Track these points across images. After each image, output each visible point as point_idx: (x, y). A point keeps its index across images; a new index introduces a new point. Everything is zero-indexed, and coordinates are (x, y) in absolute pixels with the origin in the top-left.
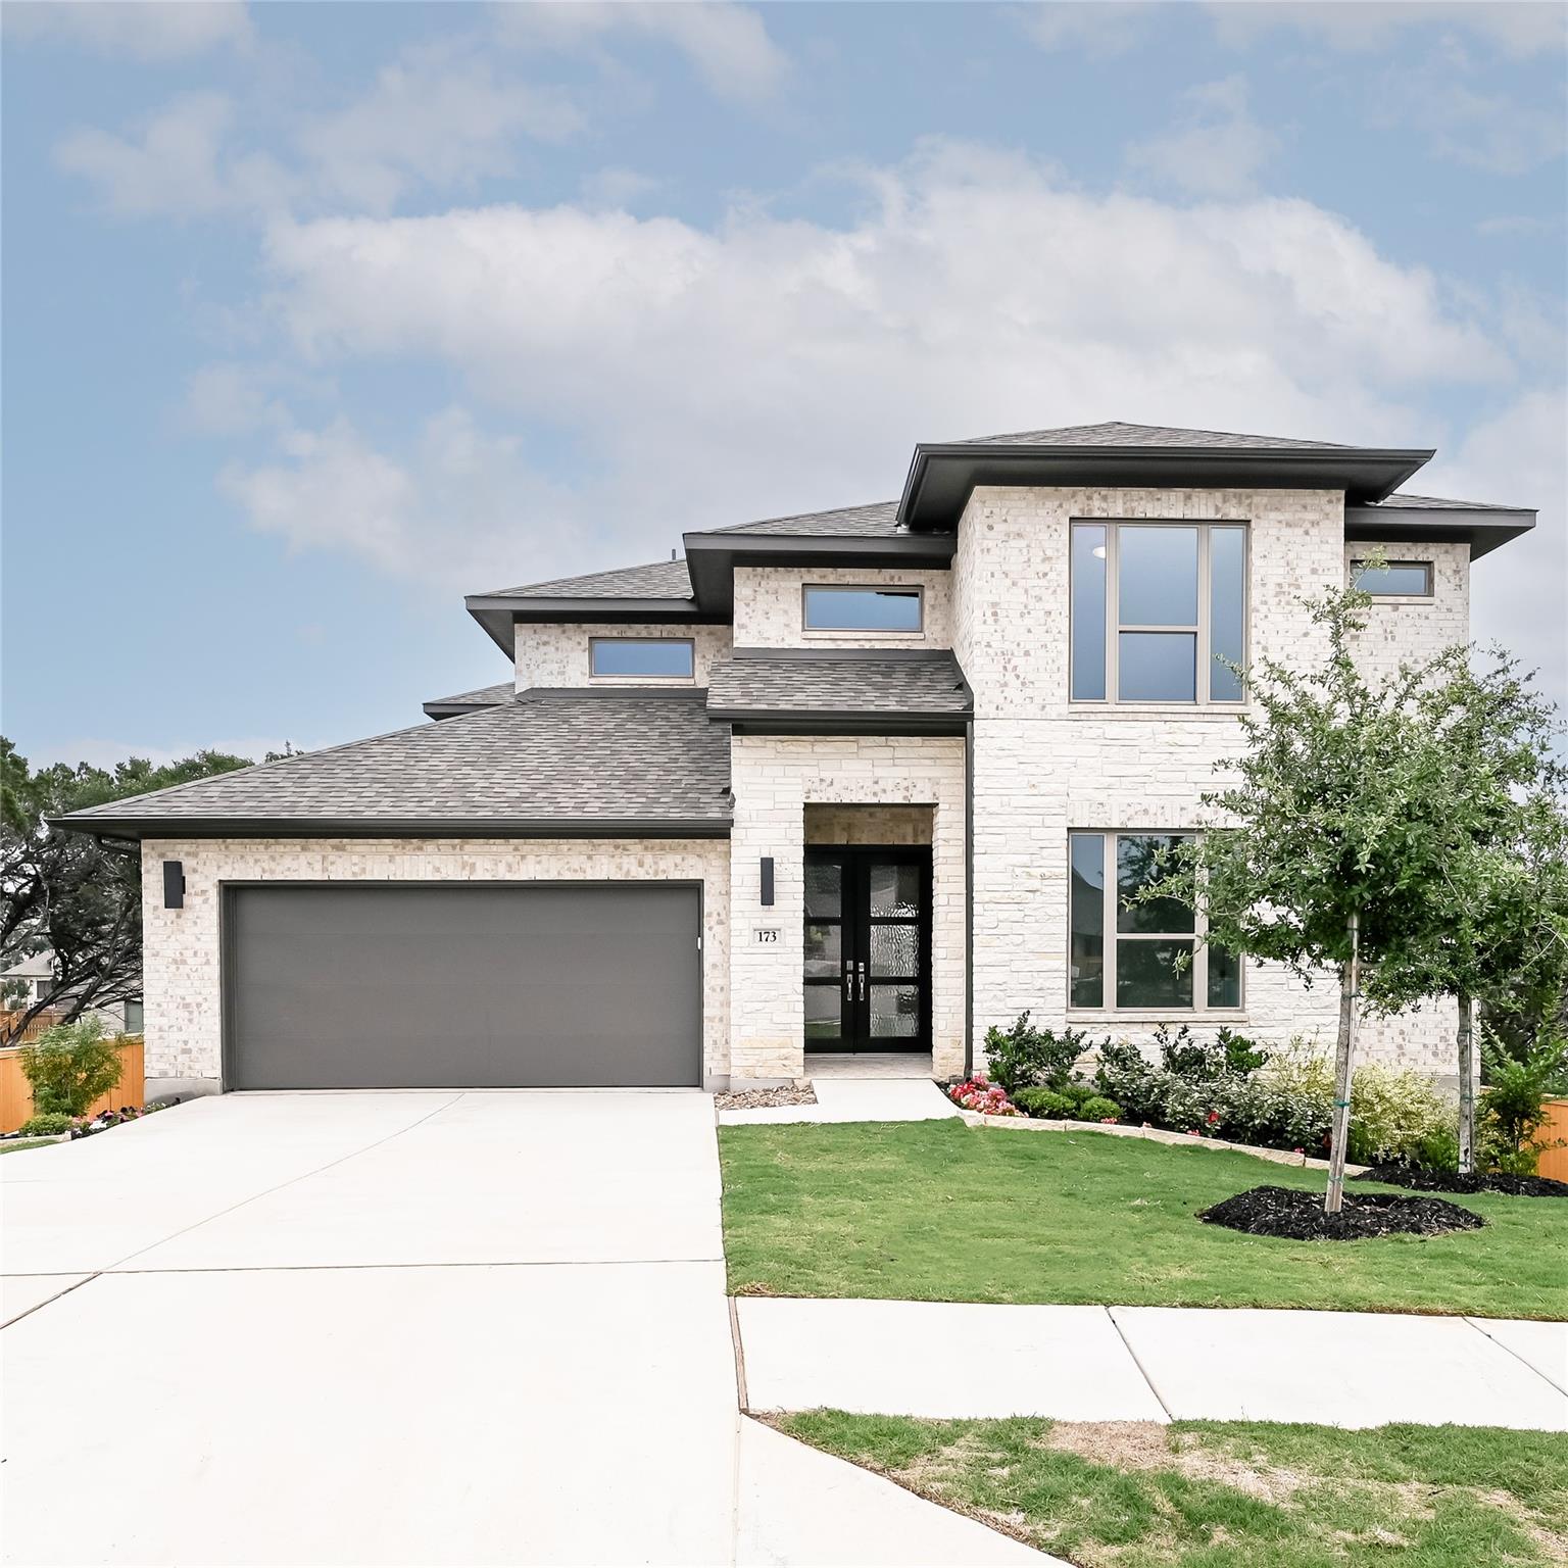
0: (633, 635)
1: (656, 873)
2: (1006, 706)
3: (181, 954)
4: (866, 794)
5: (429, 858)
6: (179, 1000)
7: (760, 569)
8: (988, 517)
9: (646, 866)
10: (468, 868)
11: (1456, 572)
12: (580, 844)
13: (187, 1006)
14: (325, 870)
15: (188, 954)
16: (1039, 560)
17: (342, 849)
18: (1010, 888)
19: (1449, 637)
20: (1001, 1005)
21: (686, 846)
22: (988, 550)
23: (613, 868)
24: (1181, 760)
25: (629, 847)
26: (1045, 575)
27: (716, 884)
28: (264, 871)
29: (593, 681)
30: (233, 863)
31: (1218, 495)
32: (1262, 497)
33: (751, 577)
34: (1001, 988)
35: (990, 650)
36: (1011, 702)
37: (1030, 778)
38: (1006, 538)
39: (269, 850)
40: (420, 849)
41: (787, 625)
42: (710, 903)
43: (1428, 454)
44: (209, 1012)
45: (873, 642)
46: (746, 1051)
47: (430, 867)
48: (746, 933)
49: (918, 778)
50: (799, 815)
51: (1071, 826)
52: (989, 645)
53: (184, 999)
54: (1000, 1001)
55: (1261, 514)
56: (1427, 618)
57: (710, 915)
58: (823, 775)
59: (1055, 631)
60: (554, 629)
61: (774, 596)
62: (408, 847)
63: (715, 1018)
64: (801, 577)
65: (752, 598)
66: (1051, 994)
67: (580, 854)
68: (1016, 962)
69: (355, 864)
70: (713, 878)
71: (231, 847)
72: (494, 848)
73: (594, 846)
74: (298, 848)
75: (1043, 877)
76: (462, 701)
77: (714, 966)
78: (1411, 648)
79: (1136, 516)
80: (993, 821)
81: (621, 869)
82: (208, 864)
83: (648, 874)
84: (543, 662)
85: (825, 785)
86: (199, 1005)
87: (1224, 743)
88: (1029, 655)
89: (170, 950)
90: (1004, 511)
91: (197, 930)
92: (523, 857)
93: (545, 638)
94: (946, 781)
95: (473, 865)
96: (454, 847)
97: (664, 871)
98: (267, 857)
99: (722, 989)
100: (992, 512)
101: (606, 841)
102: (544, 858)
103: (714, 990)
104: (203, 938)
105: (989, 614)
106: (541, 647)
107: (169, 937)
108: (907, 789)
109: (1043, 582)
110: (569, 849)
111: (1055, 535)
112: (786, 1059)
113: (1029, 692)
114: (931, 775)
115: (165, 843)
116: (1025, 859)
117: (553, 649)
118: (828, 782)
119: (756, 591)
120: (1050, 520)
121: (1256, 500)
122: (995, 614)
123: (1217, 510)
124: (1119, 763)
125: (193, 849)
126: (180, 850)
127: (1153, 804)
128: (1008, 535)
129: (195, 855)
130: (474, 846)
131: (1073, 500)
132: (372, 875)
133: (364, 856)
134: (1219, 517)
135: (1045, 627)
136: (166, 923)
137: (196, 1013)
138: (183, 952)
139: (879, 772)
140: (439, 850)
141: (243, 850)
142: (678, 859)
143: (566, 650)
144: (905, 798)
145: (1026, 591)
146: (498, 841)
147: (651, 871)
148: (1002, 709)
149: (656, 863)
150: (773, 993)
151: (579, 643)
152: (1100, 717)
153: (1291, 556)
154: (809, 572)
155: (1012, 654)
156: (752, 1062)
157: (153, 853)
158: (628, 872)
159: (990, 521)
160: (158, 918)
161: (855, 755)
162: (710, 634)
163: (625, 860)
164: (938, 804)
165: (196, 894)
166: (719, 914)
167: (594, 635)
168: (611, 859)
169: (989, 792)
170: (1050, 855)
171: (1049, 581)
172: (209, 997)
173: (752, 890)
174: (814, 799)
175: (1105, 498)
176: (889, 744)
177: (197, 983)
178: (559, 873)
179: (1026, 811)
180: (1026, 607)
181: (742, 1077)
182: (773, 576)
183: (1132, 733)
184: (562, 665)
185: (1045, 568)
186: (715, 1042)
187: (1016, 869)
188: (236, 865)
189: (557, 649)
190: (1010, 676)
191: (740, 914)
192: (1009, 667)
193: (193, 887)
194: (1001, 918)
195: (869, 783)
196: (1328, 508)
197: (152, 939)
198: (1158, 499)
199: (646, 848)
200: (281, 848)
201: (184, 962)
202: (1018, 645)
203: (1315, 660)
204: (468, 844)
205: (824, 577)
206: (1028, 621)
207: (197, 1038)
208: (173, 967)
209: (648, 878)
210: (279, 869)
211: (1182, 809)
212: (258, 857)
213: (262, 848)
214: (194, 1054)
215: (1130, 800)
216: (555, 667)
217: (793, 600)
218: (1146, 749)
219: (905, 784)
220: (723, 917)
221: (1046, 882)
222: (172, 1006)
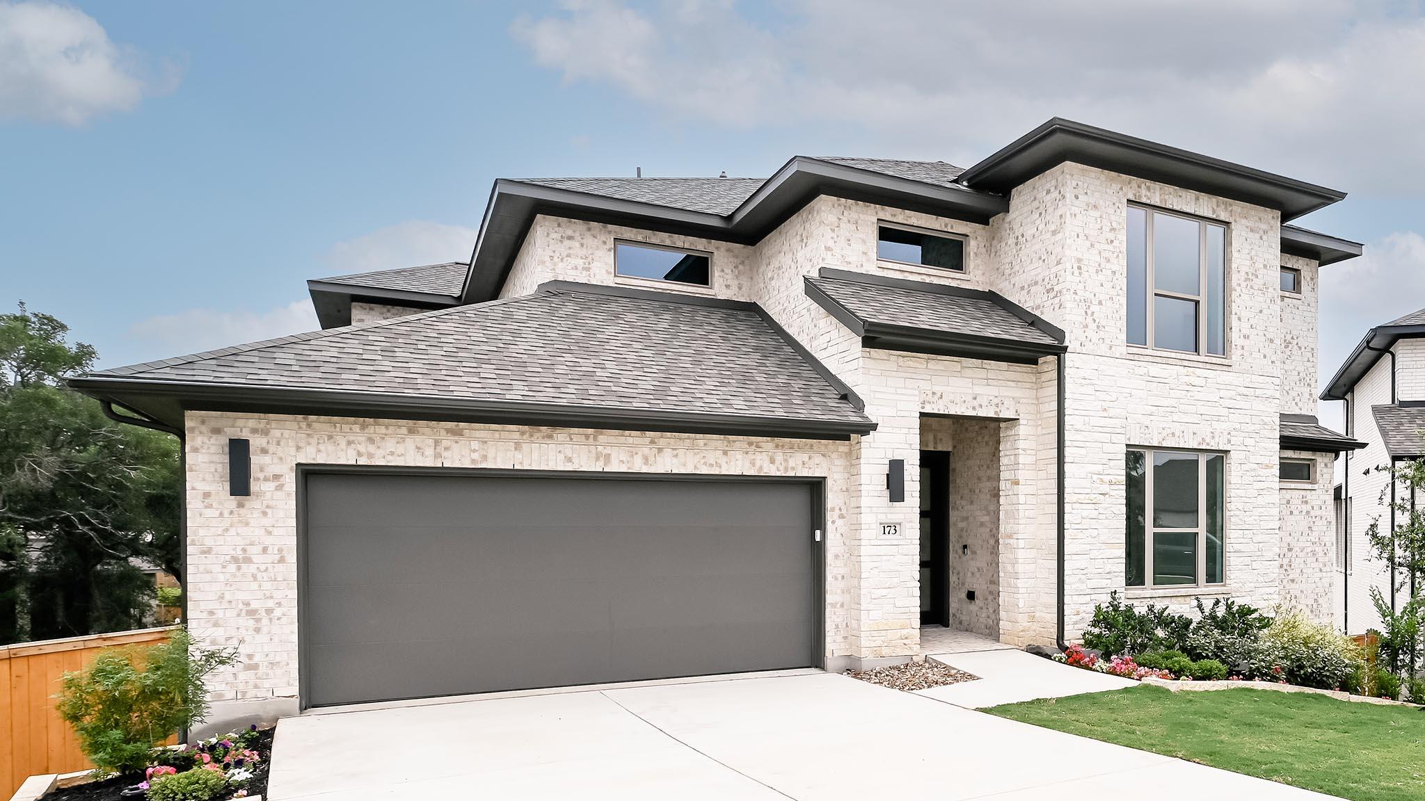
0: (657, 242)
1: (786, 469)
2: (1087, 343)
3: (244, 550)
4: (967, 408)
5: (560, 448)
6: (241, 606)
7: (843, 200)
8: (1074, 188)
9: (777, 462)
10: (602, 459)
11: (1312, 279)
12: (716, 440)
13: (252, 613)
14: (437, 456)
15: (254, 551)
16: (1108, 230)
17: (459, 433)
18: (1089, 491)
19: (1309, 323)
20: (1083, 587)
21: (812, 446)
22: (1075, 215)
23: (747, 464)
24: (1193, 396)
25: (760, 444)
26: (1112, 242)
27: (838, 482)
28: (359, 454)
29: (619, 280)
30: (318, 443)
31: (1215, 199)
32: (1239, 206)
33: (836, 206)
34: (1084, 572)
35: (1076, 297)
36: (1090, 341)
37: (1103, 403)
38: (1086, 208)
39: (366, 431)
40: (550, 437)
41: (865, 253)
42: (833, 499)
43: (1342, 196)
44: (284, 620)
45: (932, 278)
46: (875, 633)
47: (561, 457)
48: (874, 526)
49: (1004, 397)
50: (916, 423)
51: (1129, 443)
52: (1075, 293)
53: (248, 604)
54: (1083, 583)
55: (1238, 219)
56: (1298, 309)
57: (833, 510)
58: (936, 389)
59: (1118, 288)
60: (578, 226)
61: (855, 226)
62: (537, 435)
63: (837, 604)
64: (877, 213)
65: (836, 224)
66: (1116, 577)
67: (716, 449)
68: (1094, 551)
69: (474, 451)
70: (836, 476)
71: (315, 425)
72: (630, 440)
73: (729, 442)
74: (404, 430)
75: (1110, 483)
76: (352, 282)
77: (837, 556)
78: (1290, 328)
79: (1167, 207)
80: (1079, 437)
81: (754, 466)
82: (282, 443)
83: (778, 470)
84: (567, 256)
85: (936, 397)
86: (269, 611)
87: (1217, 386)
88: (1102, 304)
89: (229, 544)
90: (1086, 185)
91: (266, 522)
92: (660, 450)
93: (569, 232)
94: (1025, 401)
95: (608, 457)
96: (587, 437)
97: (793, 469)
98: (363, 439)
99: (843, 577)
100: (1077, 185)
101: (741, 438)
102: (681, 452)
103: (836, 579)
104: (275, 531)
105: (1075, 267)
106: (567, 242)
107: (227, 530)
108: (997, 405)
109: (1110, 247)
110: (705, 444)
111: (1118, 211)
112: (906, 638)
113: (1102, 334)
114: (1015, 395)
115: (222, 417)
116: (1099, 468)
117: (577, 245)
118: (939, 395)
119: (840, 219)
120: (1115, 199)
121: (1235, 208)
122: (1079, 268)
123: (1214, 212)
124: (1157, 396)
125: (262, 424)
126: (244, 425)
127: (1177, 428)
128: (1088, 205)
129: (266, 432)
130: (608, 437)
131: (1129, 186)
132: (495, 463)
133: (486, 442)
134: (1214, 217)
135: (1112, 284)
136: (221, 514)
137: (265, 621)
138: (248, 548)
139: (978, 390)
140: (571, 439)
141: (333, 429)
142: (805, 457)
143: (591, 247)
144: (996, 413)
145: (1100, 253)
146: (633, 433)
147: (781, 468)
148: (1084, 346)
149: (786, 460)
150: (896, 580)
151: (605, 243)
152: (1147, 358)
153: (1253, 253)
154: (883, 209)
155: (1091, 302)
156: (879, 643)
157: (203, 428)
158: (761, 468)
159: (1076, 191)
160: (210, 506)
161: (959, 374)
162: (728, 250)
163: (758, 456)
164: (1018, 419)
165: (266, 479)
166: (840, 509)
167: (619, 236)
168: (745, 455)
169: (1076, 412)
170: (1114, 466)
171: (1114, 247)
172: (284, 602)
173: (879, 488)
174: (928, 409)
175: (1148, 189)
176: (984, 366)
177: (267, 586)
178: (695, 467)
179: (1100, 429)
180: (1099, 265)
181: (871, 657)
182: (854, 208)
183: (1164, 374)
184: (587, 261)
185: (1111, 236)
186: (837, 627)
187: (1094, 476)
188: (322, 447)
189: (582, 245)
190: (1089, 320)
191: (869, 510)
192: (1089, 312)
193: (262, 470)
194: (1084, 515)
195: (969, 398)
196: (1272, 222)
197: (202, 532)
198: (1180, 196)
199: (777, 446)
200: (383, 430)
201: (248, 560)
202: (1095, 295)
203: (1265, 330)
204: (601, 434)
205: (895, 215)
206: (1101, 277)
207: (266, 650)
208: (232, 568)
209: (778, 474)
210: (380, 452)
211: (1194, 434)
212: (351, 438)
213: (356, 428)
214: (262, 670)
215: (1165, 425)
216: (580, 262)
217: (870, 232)
218: (1173, 387)
219: (996, 401)
220: (844, 512)
221: (1113, 487)
222: (231, 614)
